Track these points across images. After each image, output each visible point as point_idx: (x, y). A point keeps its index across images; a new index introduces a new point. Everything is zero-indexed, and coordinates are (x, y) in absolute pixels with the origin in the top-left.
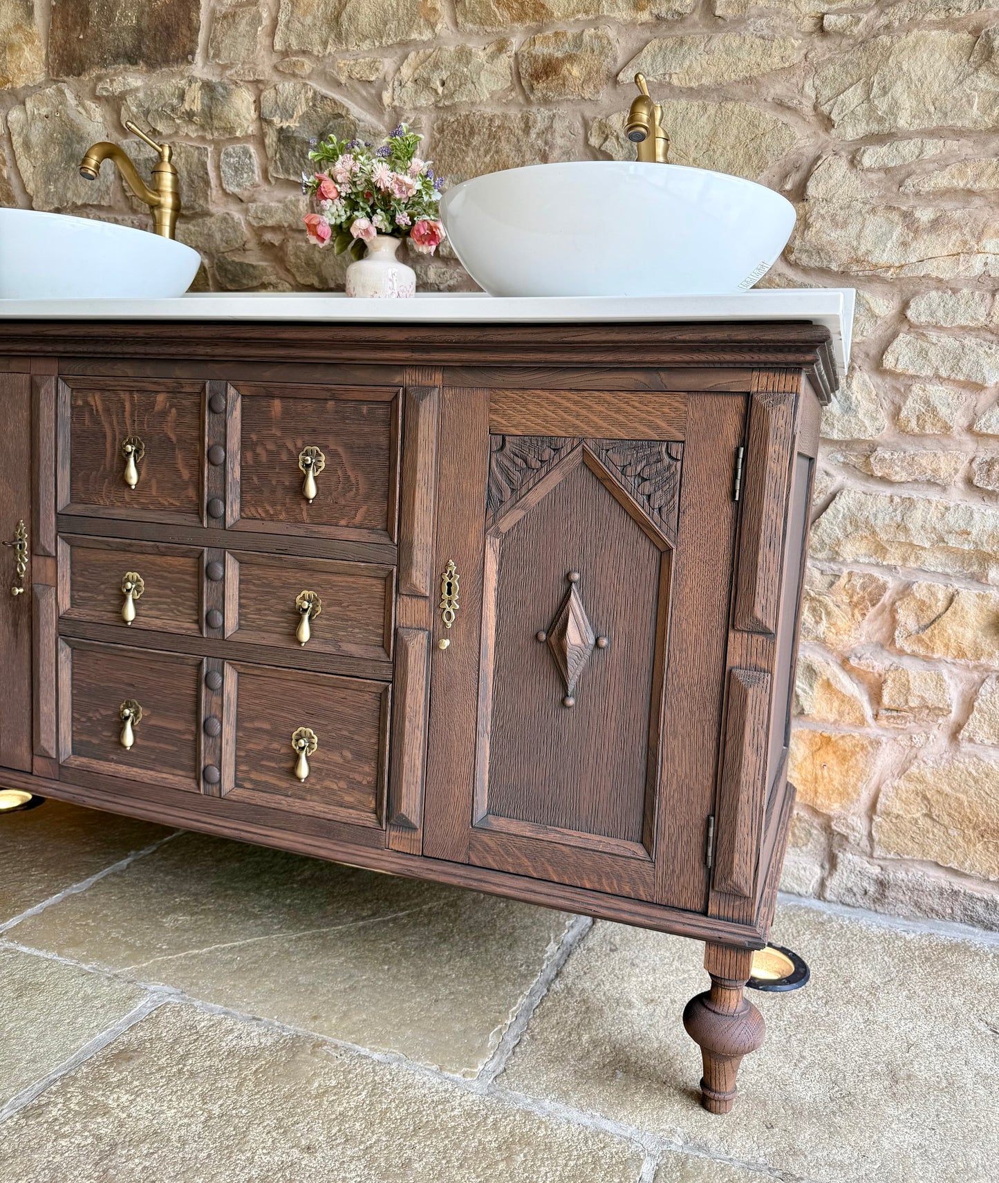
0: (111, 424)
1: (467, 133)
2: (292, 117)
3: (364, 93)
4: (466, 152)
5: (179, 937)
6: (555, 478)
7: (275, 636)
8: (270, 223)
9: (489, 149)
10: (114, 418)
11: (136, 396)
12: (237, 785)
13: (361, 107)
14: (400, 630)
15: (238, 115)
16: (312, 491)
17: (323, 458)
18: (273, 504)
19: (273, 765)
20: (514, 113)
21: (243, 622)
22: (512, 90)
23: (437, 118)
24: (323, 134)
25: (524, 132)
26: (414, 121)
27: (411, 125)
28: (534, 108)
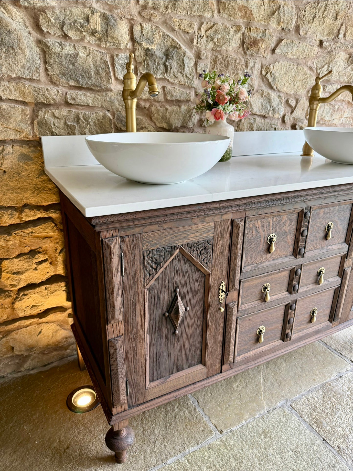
1: (226, 64)
2: (153, 43)
3: (184, 37)
9: (234, 72)
11: (275, 218)
15: (122, 37)
20: (242, 58)
22: (239, 48)
23: (213, 55)
24: (167, 55)
25: (245, 67)
26: (206, 55)
27: (205, 57)
28: (248, 57)
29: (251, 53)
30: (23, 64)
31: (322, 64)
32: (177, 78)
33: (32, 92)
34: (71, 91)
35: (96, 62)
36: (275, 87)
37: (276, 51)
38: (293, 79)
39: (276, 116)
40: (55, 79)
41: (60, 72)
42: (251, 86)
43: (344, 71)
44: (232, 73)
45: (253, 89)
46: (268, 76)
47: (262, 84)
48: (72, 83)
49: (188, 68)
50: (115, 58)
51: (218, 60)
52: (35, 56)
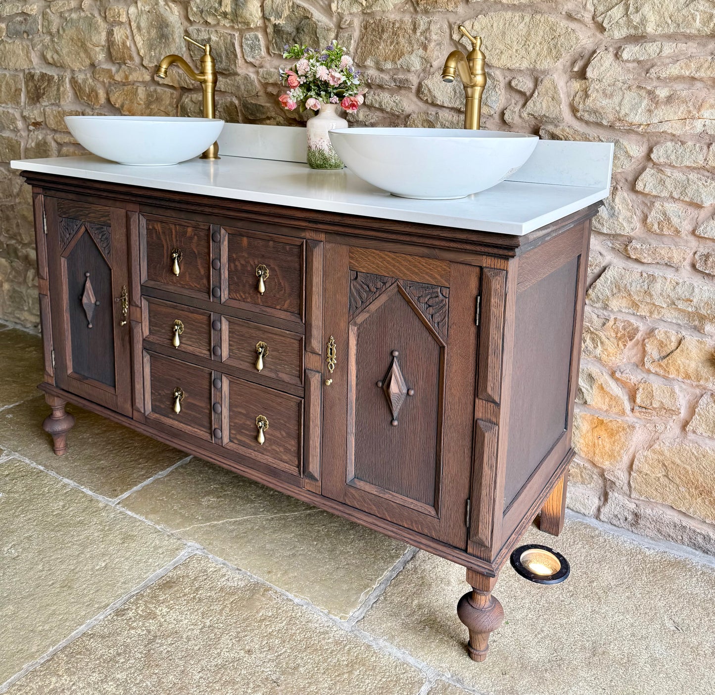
0: (166, 240)
1: (380, 30)
2: (281, 17)
4: (380, 43)
5: (208, 512)
6: (383, 298)
7: (247, 364)
8: (271, 81)
9: (393, 42)
10: (167, 237)
11: (177, 227)
12: (231, 441)
13: (320, 12)
14: (307, 371)
15: (251, 15)
16: (262, 289)
17: (268, 271)
18: (244, 293)
19: (247, 432)
20: (407, 19)
21: (231, 354)
22: (406, 4)
23: (364, 20)
24: (298, 30)
26: (350, 22)
27: (348, 25)
28: (419, 16)
29: (424, 8)
35: (226, 45)
44: (389, 43)
50: (243, 39)
51: (370, 26)
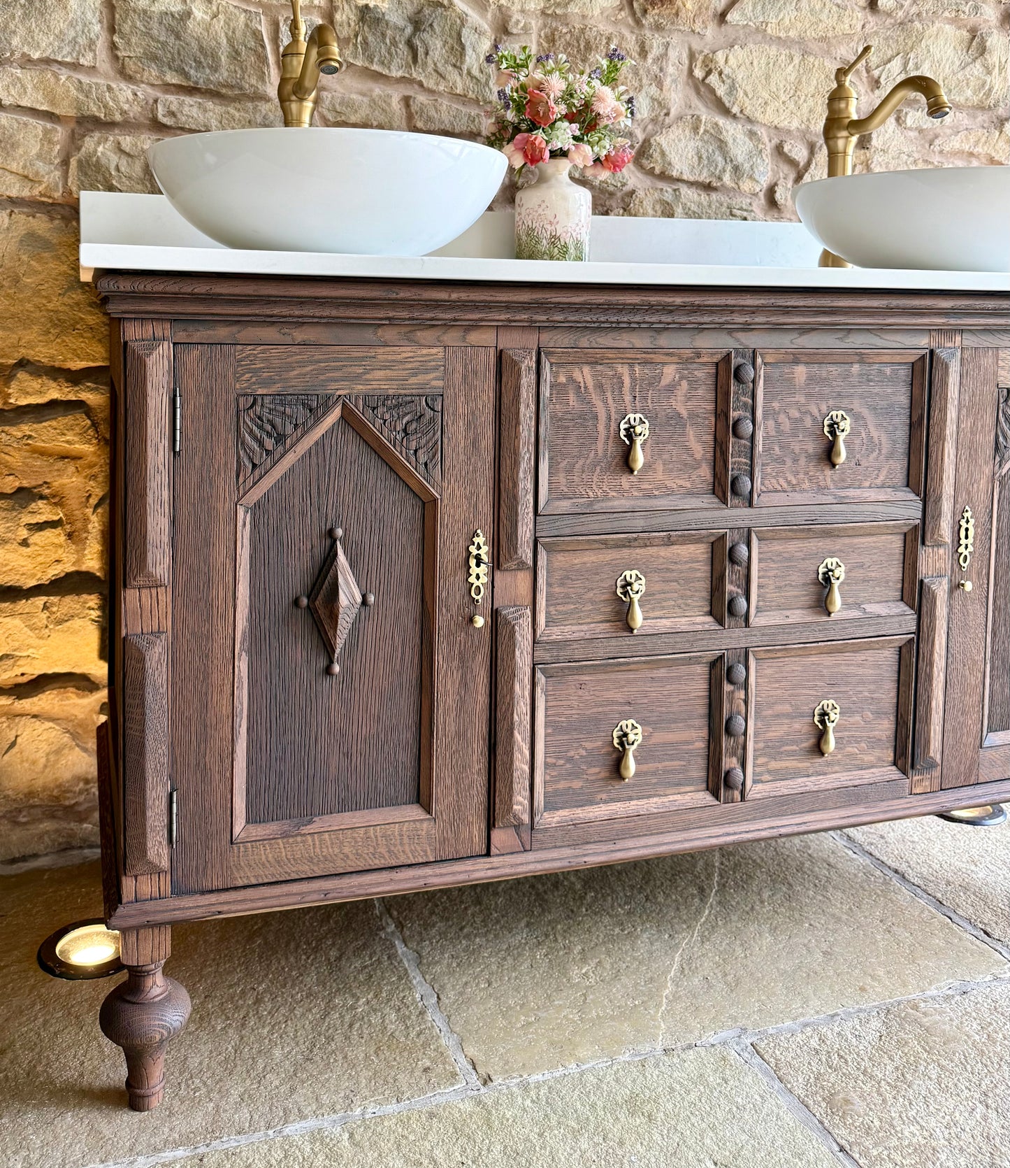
1: (582, 47)
10: (609, 394)
11: (637, 368)
20: (627, 34)
21: (761, 604)
22: (621, 10)
23: (545, 26)
24: (417, 23)
25: (640, 55)
26: (525, 25)
27: (522, 29)
28: (648, 34)
29: (656, 22)
30: (61, 32)
31: (885, 53)
32: (444, 78)
33: (74, 92)
34: (167, 96)
35: (233, 32)
36: (735, 110)
37: (729, 17)
38: (792, 92)
39: (746, 185)
40: (131, 67)
41: (145, 53)
42: (660, 103)
43: (959, 75)
45: (665, 111)
46: (713, 79)
47: (695, 101)
48: (172, 78)
49: (474, 56)
50: (281, 25)
51: (560, 37)
52: (89, 15)
